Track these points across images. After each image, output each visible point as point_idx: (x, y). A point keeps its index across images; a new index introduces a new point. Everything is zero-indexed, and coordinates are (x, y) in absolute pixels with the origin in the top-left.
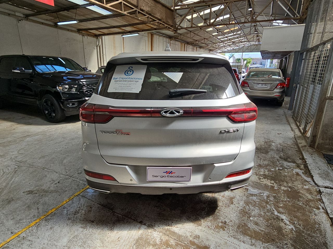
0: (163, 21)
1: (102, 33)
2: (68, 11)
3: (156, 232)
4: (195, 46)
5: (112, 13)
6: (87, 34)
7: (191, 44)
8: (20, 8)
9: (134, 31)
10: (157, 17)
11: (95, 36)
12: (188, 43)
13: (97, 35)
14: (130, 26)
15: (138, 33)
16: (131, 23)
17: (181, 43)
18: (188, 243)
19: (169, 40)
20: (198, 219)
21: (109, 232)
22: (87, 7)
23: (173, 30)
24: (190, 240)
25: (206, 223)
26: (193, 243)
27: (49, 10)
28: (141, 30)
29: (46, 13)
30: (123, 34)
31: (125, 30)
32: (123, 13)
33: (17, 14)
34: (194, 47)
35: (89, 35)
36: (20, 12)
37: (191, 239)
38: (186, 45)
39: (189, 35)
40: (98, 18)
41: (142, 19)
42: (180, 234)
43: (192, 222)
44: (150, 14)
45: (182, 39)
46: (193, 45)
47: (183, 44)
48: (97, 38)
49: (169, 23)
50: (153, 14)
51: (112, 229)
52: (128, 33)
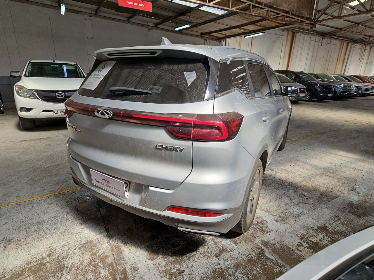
0: (291, 13)
1: (225, 36)
2: (184, 16)
3: (108, 244)
4: (367, 44)
5: (227, 12)
6: (210, 38)
7: (360, 42)
8: (149, 18)
9: (259, 29)
10: (283, 9)
11: (218, 39)
12: (355, 41)
13: (220, 39)
14: (252, 24)
15: (263, 32)
16: (252, 21)
17: (342, 42)
18: (120, 270)
19: (321, 38)
20: (157, 253)
21: (77, 225)
22: (200, 9)
23: (308, 24)
24: (125, 268)
25: (161, 260)
26: (124, 272)
27: (171, 17)
28: (266, 27)
29: (168, 21)
30: (246, 34)
31: (247, 30)
32: (231, 10)
33: (149, 24)
34: (366, 46)
35: (211, 39)
36: (152, 22)
37: (128, 267)
38: (350, 44)
39: (354, 30)
40: (214, 20)
41: (256, 14)
42: (125, 257)
43: (148, 252)
44: (271, 7)
45: (343, 35)
46: (364, 44)
47: (345, 43)
48: (221, 42)
49: (302, 15)
50: (276, 5)
51: (82, 223)
52: (252, 33)
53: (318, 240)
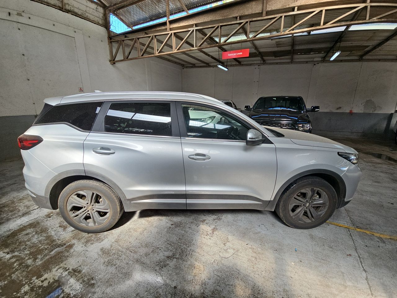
36: (318, 57)
53: (71, 284)
